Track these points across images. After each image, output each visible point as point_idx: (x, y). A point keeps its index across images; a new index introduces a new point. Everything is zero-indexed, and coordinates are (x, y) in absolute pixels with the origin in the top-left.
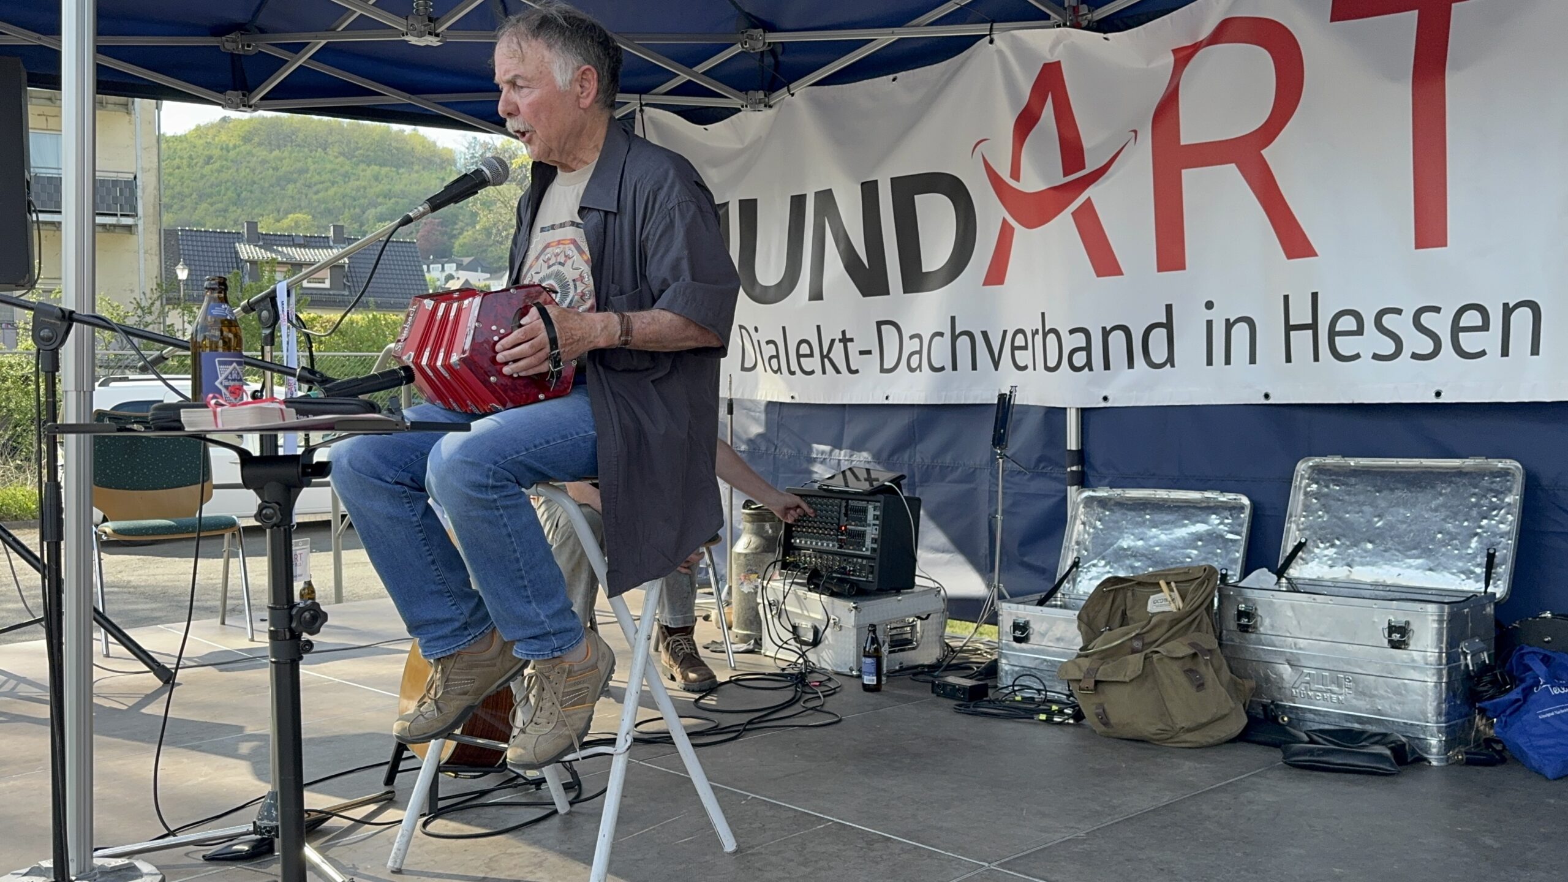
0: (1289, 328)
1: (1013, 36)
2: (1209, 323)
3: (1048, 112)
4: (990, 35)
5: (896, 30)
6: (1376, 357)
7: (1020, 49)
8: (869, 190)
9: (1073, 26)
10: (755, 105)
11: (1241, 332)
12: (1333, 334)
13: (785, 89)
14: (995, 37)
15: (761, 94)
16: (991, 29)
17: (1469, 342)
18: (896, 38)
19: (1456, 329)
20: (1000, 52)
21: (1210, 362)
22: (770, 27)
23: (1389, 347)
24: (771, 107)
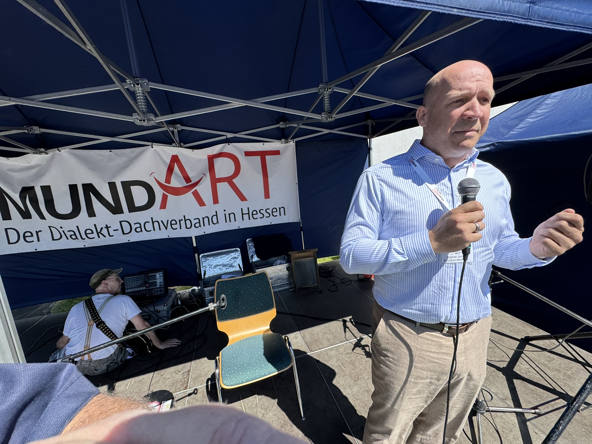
0: (243, 214)
1: (160, 147)
2: (225, 214)
4: (152, 145)
5: (111, 138)
6: (260, 218)
7: (164, 151)
8: (112, 185)
10: (38, 153)
11: (232, 216)
12: (253, 215)
13: (56, 149)
17: (274, 214)
18: (111, 140)
19: (272, 212)
20: (156, 151)
21: (226, 222)
23: (262, 216)
24: (47, 154)
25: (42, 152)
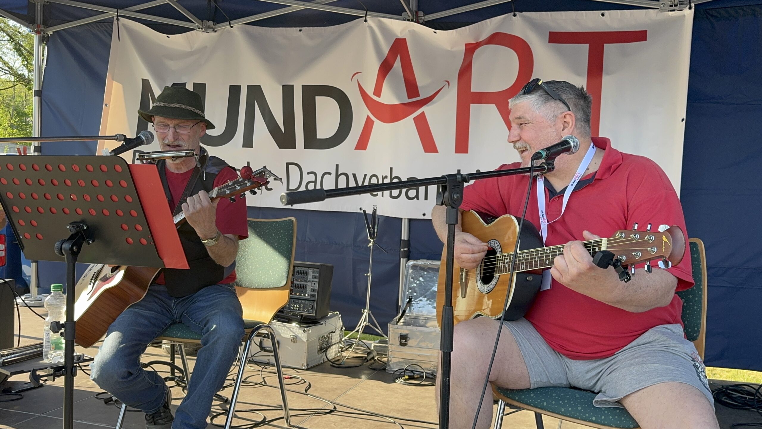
1: (379, 20)
3: (397, 64)
4: (366, 17)
7: (384, 29)
8: (288, 91)
9: (415, 22)
13: (228, 23)
14: (368, 19)
15: (211, 23)
16: (366, 15)
18: (305, 7)
20: (370, 28)
25: (209, 27)
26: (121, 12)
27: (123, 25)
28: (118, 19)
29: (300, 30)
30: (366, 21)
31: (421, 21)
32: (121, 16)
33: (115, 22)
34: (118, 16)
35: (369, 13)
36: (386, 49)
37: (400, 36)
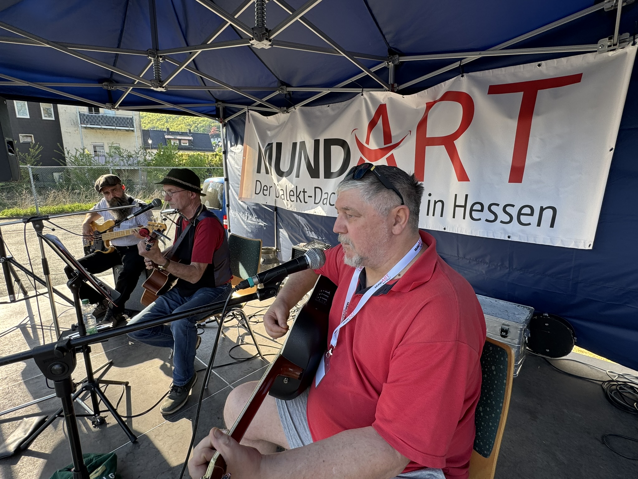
0: (456, 206)
1: (370, 93)
2: (429, 201)
3: (380, 122)
4: (362, 92)
5: (330, 89)
6: (487, 220)
7: (373, 99)
8: (317, 142)
9: (392, 91)
10: (283, 112)
11: (439, 205)
12: (472, 210)
13: (293, 107)
14: (364, 93)
15: (285, 108)
16: (362, 91)
17: (523, 219)
19: (520, 214)
20: (365, 99)
21: (428, 214)
22: (289, 86)
23: (492, 217)
24: (288, 112)
25: (285, 111)
26: (250, 107)
27: (251, 114)
28: (248, 112)
29: (328, 106)
30: (362, 95)
31: (396, 90)
32: (250, 110)
33: (247, 113)
34: (248, 110)
35: (364, 89)
36: (373, 112)
37: (383, 102)
